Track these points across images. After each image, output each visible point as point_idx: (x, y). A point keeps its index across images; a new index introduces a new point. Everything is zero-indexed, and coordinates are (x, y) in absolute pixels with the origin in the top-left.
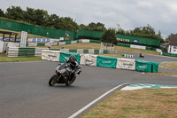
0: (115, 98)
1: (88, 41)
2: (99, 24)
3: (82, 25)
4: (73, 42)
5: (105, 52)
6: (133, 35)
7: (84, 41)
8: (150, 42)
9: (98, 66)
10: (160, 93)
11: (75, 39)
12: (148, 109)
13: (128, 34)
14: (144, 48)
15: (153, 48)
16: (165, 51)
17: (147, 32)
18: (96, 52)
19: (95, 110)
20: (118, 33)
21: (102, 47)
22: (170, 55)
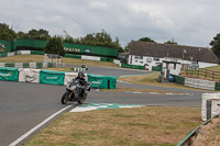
0: (62, 122)
1: (29, 52)
2: (42, 31)
3: (20, 33)
4: (9, 54)
5: (50, 66)
6: (84, 44)
7: (23, 52)
8: (106, 51)
9: (41, 82)
10: (118, 115)
11: (12, 51)
12: (104, 134)
13: (78, 42)
14: (98, 59)
15: (110, 58)
16: (124, 62)
17: (101, 40)
18: (39, 66)
19: (38, 138)
20: (66, 41)
21: (46, 59)
22: (131, 67)
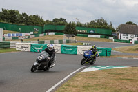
0: (76, 79)
1: (54, 33)
2: (61, 19)
3: (47, 21)
4: (41, 35)
5: (68, 42)
6: (89, 27)
7: (50, 33)
8: (104, 32)
9: (62, 53)
10: (113, 73)
11: (42, 33)
12: (104, 86)
13: (86, 26)
14: (99, 36)
15: (106, 36)
16: (116, 38)
17: (101, 24)
18: (60, 42)
19: (61, 89)
20: (77, 25)
21: (65, 37)
22: (121, 41)
